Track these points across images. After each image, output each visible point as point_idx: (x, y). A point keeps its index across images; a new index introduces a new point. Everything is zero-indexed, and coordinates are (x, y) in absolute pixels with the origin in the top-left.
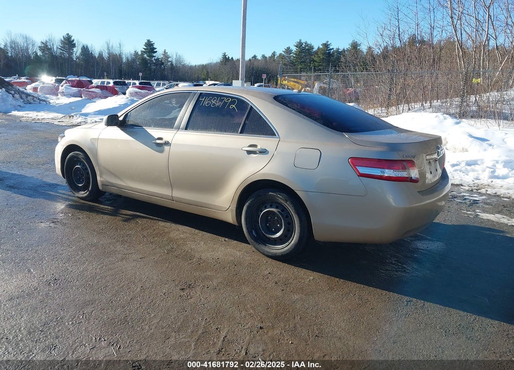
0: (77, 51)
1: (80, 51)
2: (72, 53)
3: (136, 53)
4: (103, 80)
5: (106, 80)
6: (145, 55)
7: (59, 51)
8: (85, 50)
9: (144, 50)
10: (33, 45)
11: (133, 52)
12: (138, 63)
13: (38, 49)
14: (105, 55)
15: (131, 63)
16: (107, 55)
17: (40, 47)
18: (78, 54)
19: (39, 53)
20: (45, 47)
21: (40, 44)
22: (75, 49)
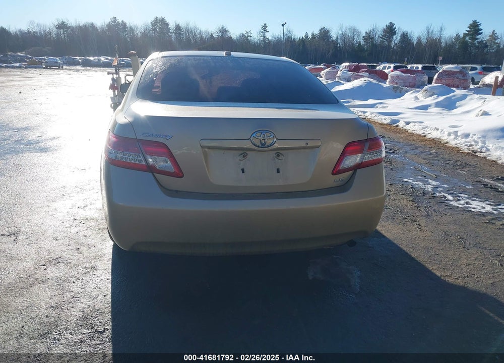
0: (397, 38)
1: (399, 38)
2: (391, 41)
3: (458, 36)
4: (413, 65)
5: (415, 66)
6: (467, 38)
7: (380, 39)
8: (405, 37)
9: (467, 32)
10: (358, 36)
11: (454, 35)
12: (457, 47)
13: (362, 38)
14: (424, 40)
15: (450, 47)
16: (425, 40)
17: (364, 37)
18: (396, 41)
19: (362, 43)
20: (369, 37)
21: (364, 34)
22: (394, 37)
